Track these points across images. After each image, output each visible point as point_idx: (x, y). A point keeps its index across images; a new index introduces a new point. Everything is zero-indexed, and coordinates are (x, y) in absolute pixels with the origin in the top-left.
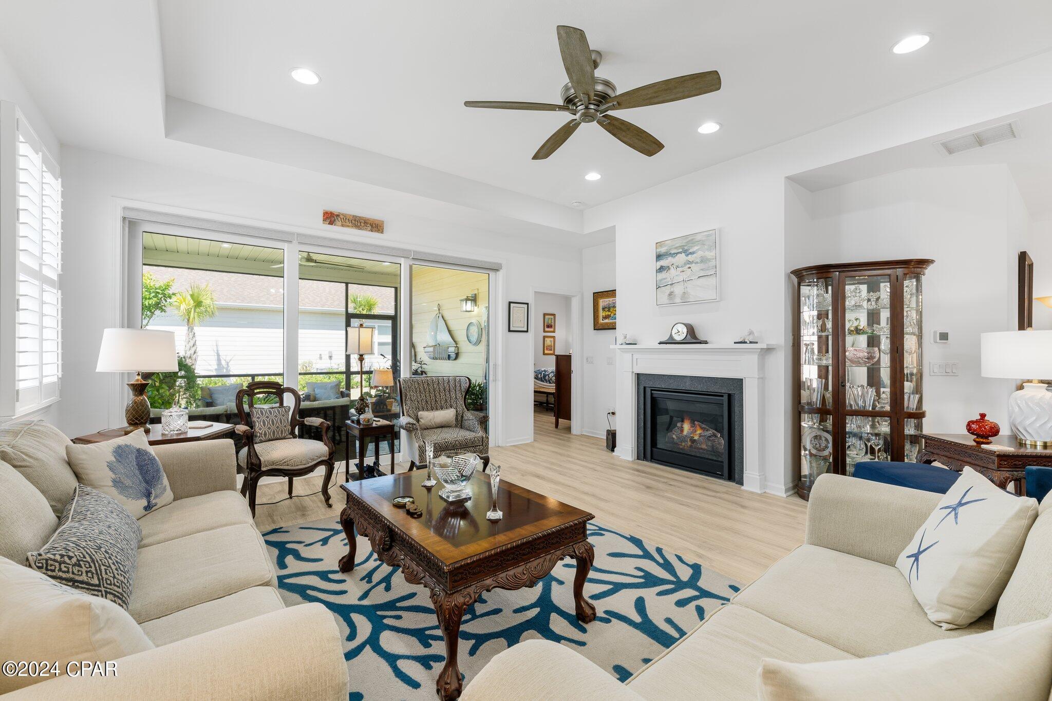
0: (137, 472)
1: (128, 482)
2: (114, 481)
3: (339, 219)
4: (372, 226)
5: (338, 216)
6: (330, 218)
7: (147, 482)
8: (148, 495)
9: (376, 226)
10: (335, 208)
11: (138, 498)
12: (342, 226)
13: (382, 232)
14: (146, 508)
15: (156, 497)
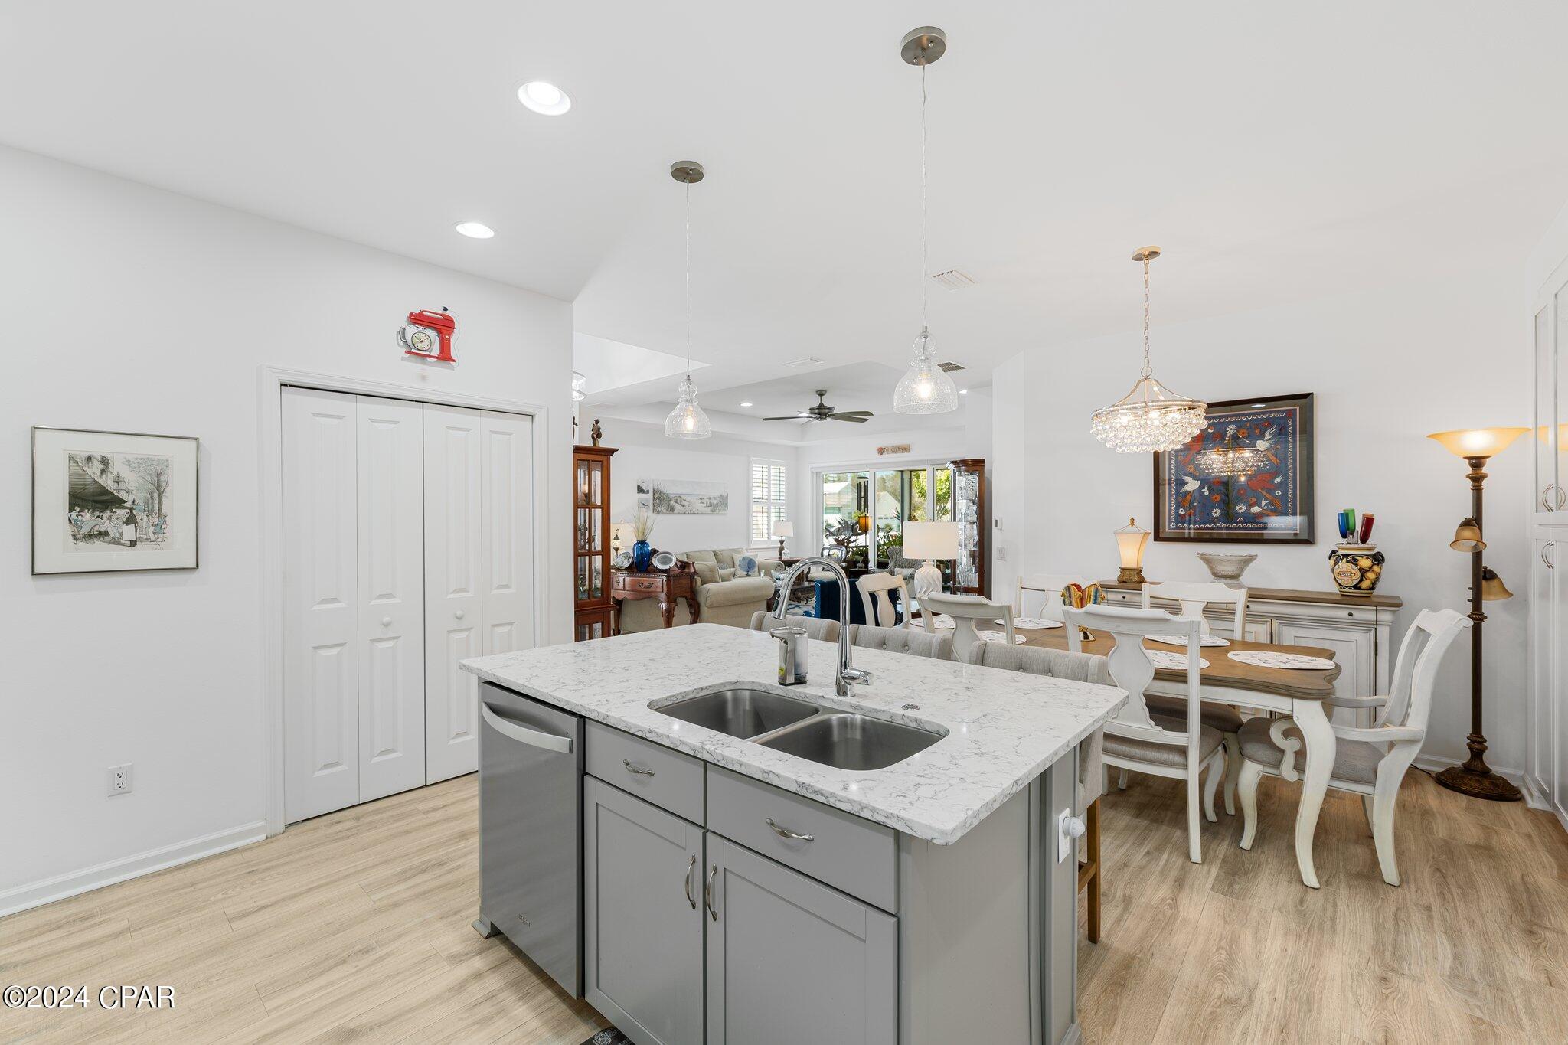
6: (881, 451)
9: (905, 449)
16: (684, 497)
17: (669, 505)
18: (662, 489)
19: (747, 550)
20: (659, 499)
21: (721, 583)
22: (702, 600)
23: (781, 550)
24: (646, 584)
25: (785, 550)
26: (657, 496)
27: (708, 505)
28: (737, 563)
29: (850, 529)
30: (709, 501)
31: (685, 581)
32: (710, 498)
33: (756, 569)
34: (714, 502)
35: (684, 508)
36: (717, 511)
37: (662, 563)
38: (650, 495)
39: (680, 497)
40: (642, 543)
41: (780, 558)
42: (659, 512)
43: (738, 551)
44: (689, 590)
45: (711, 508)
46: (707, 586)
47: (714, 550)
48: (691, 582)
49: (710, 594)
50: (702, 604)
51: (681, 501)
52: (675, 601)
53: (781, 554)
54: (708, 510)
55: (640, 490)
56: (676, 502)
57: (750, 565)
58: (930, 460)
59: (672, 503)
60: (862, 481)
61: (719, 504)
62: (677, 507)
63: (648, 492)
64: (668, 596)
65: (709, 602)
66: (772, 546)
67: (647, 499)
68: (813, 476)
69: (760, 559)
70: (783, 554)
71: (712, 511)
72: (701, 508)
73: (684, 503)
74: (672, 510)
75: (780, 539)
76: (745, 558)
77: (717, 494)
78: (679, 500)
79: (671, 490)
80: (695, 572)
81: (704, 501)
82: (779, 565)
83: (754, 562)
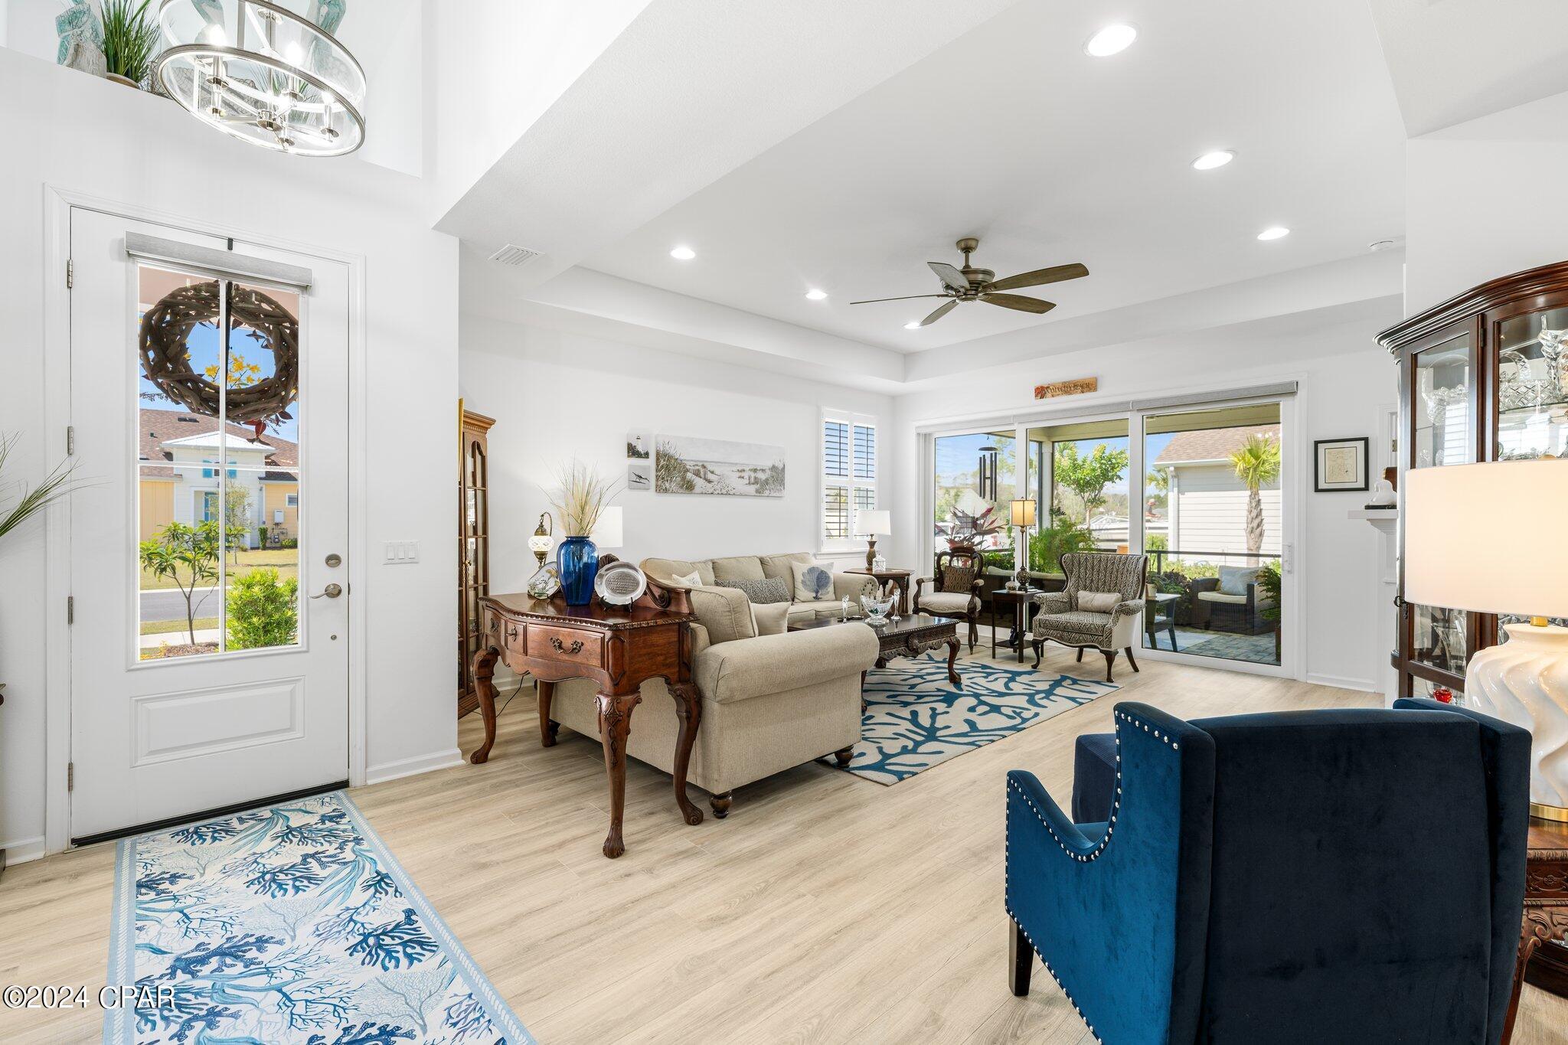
0: (815, 580)
1: (808, 583)
2: (802, 581)
3: (1049, 391)
4: (1082, 387)
5: (1048, 387)
6: (1041, 392)
7: (818, 586)
8: (817, 592)
9: (1087, 386)
10: (1043, 381)
11: (810, 591)
12: (1053, 396)
13: (1095, 389)
14: (814, 598)
15: (821, 594)
16: (710, 467)
17: (684, 478)
19: (815, 555)
20: (667, 468)
21: (758, 638)
22: (707, 683)
23: (871, 557)
24: (568, 643)
25: (878, 558)
26: (662, 462)
27: (752, 480)
28: (799, 578)
29: (970, 525)
30: (753, 475)
31: (664, 640)
32: (755, 470)
33: (831, 589)
34: (762, 476)
35: (710, 485)
36: (767, 493)
37: (614, 591)
38: (651, 462)
39: (704, 467)
40: (577, 542)
41: (870, 569)
42: (666, 491)
43: (801, 558)
44: (674, 659)
46: (722, 649)
47: (760, 555)
48: (681, 641)
49: (727, 670)
50: (708, 694)
52: (635, 689)
53: (870, 563)
54: (752, 489)
56: (697, 474)
57: (820, 580)
58: (1140, 402)
59: (689, 475)
60: (988, 454)
61: (770, 481)
62: (699, 483)
63: (647, 455)
64: (616, 682)
65: (723, 691)
66: (855, 550)
67: (644, 468)
68: (918, 440)
69: (837, 570)
70: (874, 564)
71: (757, 491)
72: (740, 485)
73: (710, 476)
74: (689, 487)
75: (869, 539)
76: (812, 570)
77: (768, 464)
78: (702, 470)
79: (688, 454)
80: (692, 613)
81: (746, 475)
82: (870, 582)
83: (828, 577)
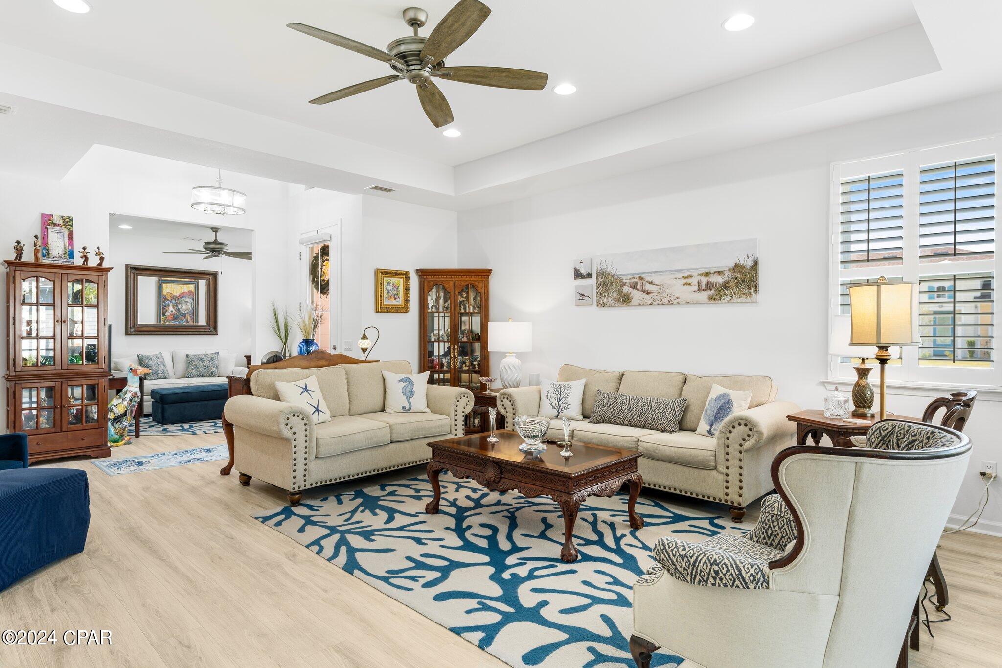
16: (648, 278)
17: (620, 292)
18: (609, 269)
27: (703, 286)
30: (704, 280)
32: (707, 274)
35: (649, 296)
38: (593, 281)
39: (641, 278)
45: (709, 293)
51: (643, 285)
55: (578, 275)
56: (634, 286)
59: (626, 289)
61: (732, 284)
62: (636, 295)
71: (711, 298)
73: (648, 287)
74: (626, 300)
79: (624, 269)
81: (694, 281)
